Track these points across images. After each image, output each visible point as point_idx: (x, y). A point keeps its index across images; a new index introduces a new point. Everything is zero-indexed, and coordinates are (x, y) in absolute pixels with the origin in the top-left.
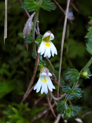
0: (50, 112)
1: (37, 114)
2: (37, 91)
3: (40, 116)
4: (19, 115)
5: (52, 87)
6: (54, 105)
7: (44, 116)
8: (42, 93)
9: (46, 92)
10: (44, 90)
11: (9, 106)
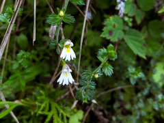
0: (70, 94)
1: (60, 95)
2: (60, 83)
3: (62, 97)
4: (46, 96)
5: (72, 80)
6: (74, 89)
7: (66, 97)
8: (64, 84)
9: (67, 84)
10: (66, 83)
11: (38, 88)
